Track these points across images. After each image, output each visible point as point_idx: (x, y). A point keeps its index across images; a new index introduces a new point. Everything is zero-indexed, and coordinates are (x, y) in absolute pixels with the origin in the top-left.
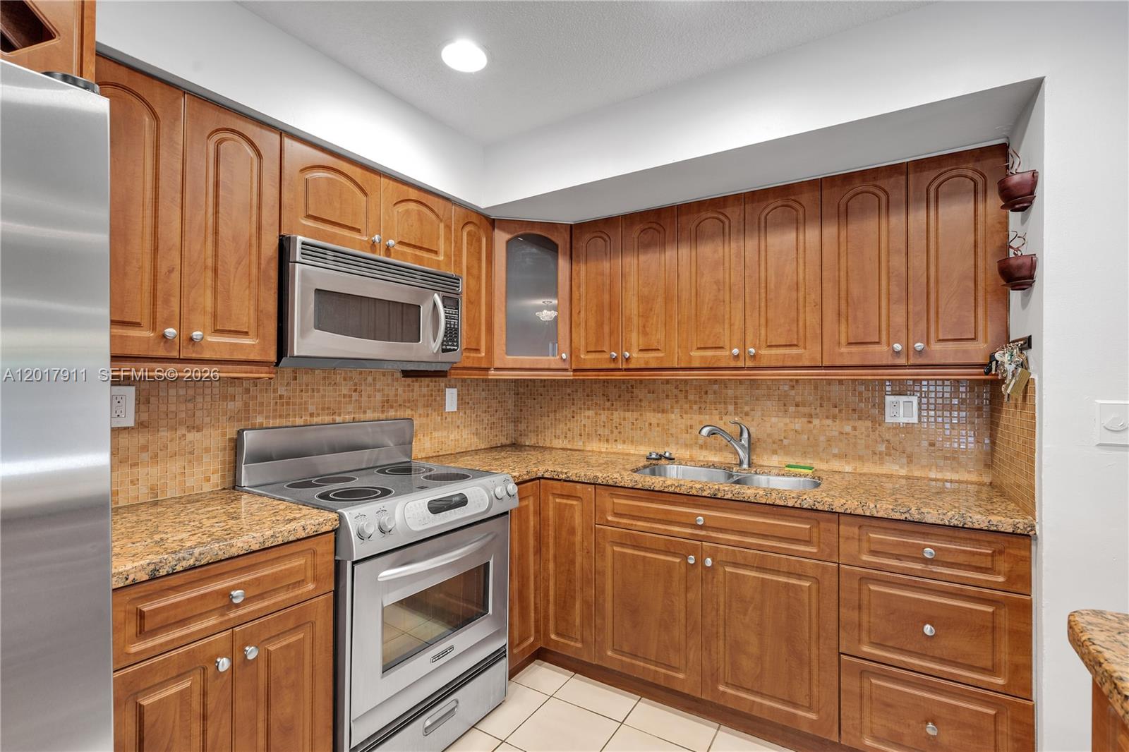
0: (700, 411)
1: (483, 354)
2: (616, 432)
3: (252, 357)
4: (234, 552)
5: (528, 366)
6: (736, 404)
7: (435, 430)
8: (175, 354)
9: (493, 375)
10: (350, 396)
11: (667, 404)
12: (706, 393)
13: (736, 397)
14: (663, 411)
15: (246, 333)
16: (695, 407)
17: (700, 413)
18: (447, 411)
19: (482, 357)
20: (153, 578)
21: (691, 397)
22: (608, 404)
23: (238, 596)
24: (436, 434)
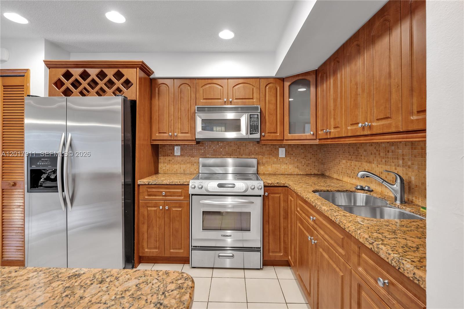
0: (386, 163)
1: (278, 134)
2: (353, 172)
3: (189, 139)
4: (163, 183)
5: (297, 138)
6: (403, 159)
7: (274, 164)
8: (173, 139)
9: (285, 142)
10: (236, 150)
11: (371, 158)
12: (388, 152)
13: (403, 155)
14: (370, 162)
15: (188, 133)
16: (384, 161)
17: (386, 165)
18: (279, 157)
19: (278, 135)
20: (148, 184)
21: (382, 154)
22: (350, 157)
23: (164, 193)
24: (273, 165)
